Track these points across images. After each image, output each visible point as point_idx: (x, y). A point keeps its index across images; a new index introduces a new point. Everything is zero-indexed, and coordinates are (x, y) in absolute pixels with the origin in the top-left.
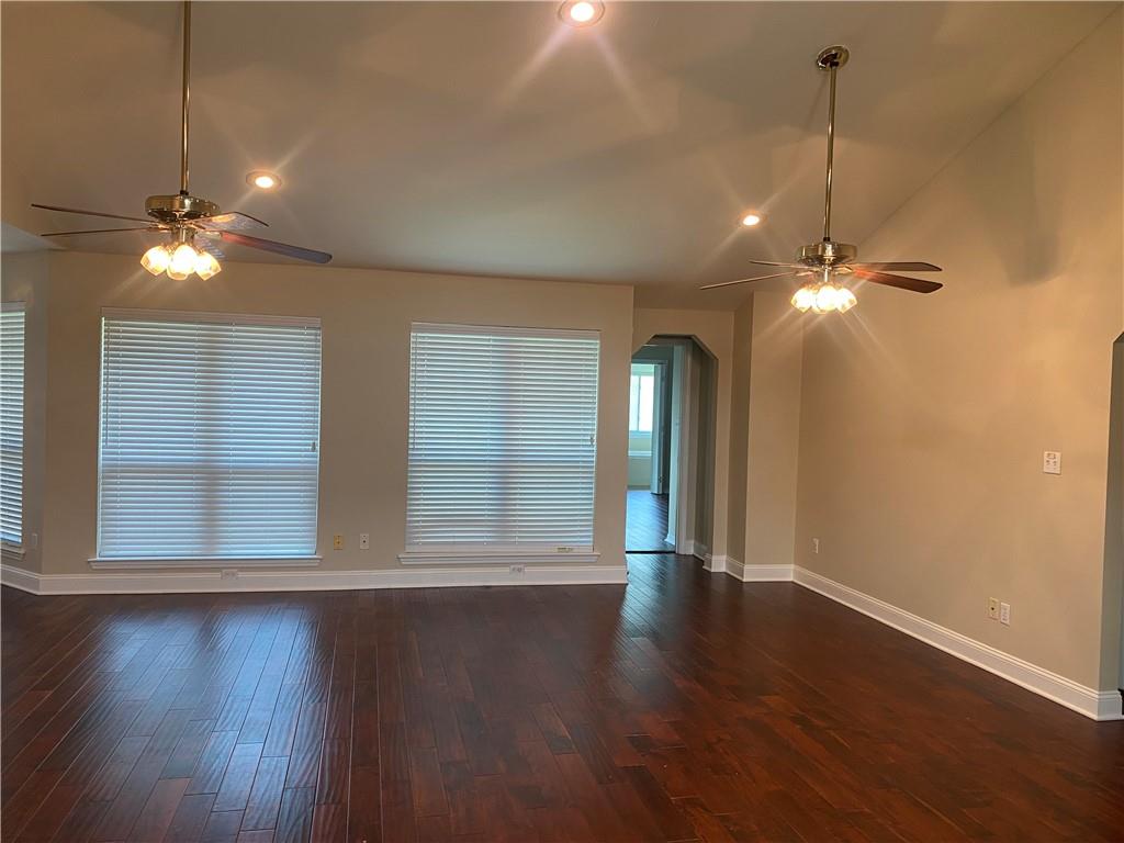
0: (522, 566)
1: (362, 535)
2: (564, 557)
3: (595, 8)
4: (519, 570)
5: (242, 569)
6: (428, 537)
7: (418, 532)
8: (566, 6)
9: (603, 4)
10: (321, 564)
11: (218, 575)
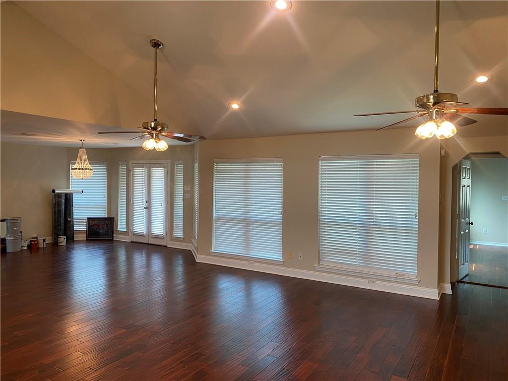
0: (375, 280)
1: (299, 254)
2: (399, 278)
3: (287, 4)
4: (374, 282)
5: (256, 262)
6: (331, 259)
7: (326, 256)
8: (273, 3)
9: (291, 2)
10: (283, 264)
11: (248, 263)
